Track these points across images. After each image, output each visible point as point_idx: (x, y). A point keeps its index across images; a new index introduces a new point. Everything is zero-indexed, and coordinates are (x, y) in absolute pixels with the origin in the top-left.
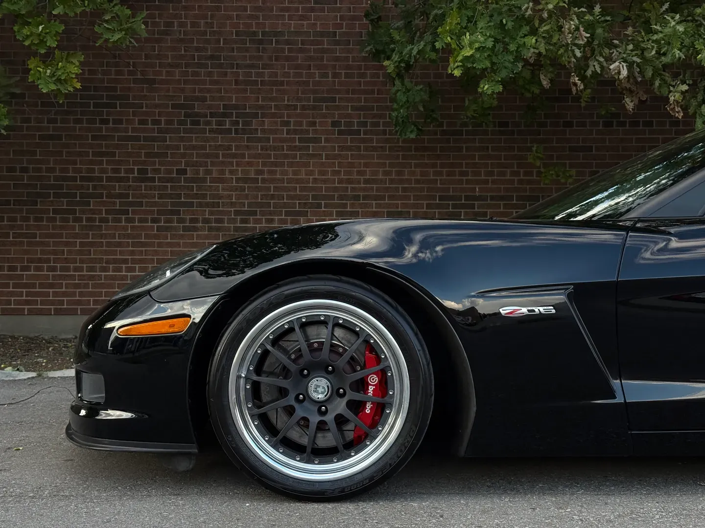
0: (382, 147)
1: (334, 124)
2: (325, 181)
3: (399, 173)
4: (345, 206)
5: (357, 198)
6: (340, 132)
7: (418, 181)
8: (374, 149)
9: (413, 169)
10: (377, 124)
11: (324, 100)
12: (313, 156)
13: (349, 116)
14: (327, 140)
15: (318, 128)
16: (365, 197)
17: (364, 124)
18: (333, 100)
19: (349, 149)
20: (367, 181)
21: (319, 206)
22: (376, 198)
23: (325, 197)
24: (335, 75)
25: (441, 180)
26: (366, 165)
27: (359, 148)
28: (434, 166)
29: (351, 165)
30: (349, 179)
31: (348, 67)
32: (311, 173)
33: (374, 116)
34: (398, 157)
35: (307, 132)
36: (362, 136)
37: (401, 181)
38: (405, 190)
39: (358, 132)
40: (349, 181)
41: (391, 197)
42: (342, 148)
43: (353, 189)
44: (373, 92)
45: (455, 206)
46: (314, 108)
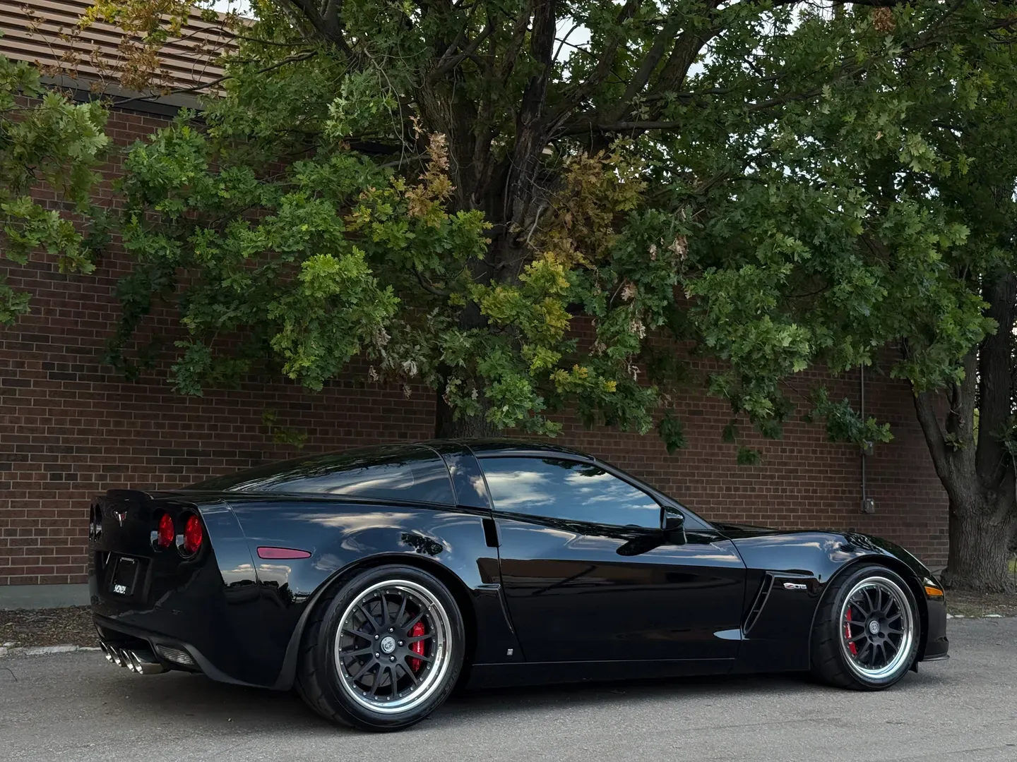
0: (99, 394)
1: (45, 366)
2: (33, 430)
3: (117, 424)
4: (56, 459)
5: (70, 450)
6: (52, 376)
7: (138, 433)
8: (92, 396)
9: (133, 420)
10: (95, 369)
11: (33, 338)
12: (19, 401)
13: (63, 358)
14: (36, 384)
15: (26, 369)
16: (79, 450)
17: (81, 368)
18: (46, 339)
19: (62, 395)
20: (81, 432)
21: (25, 458)
22: (91, 450)
23: (31, 449)
24: (49, 312)
25: (162, 432)
26: (81, 413)
27: (73, 395)
28: (156, 417)
29: (65, 413)
30: (61, 428)
31: (64, 304)
32: (18, 420)
33: (91, 361)
34: (117, 407)
35: (14, 374)
36: (77, 381)
37: (119, 433)
38: (123, 442)
39: (73, 377)
40: (62, 431)
41: (108, 451)
42: (53, 394)
43: (66, 440)
44: (91, 334)
45: (176, 462)
46: (24, 346)
